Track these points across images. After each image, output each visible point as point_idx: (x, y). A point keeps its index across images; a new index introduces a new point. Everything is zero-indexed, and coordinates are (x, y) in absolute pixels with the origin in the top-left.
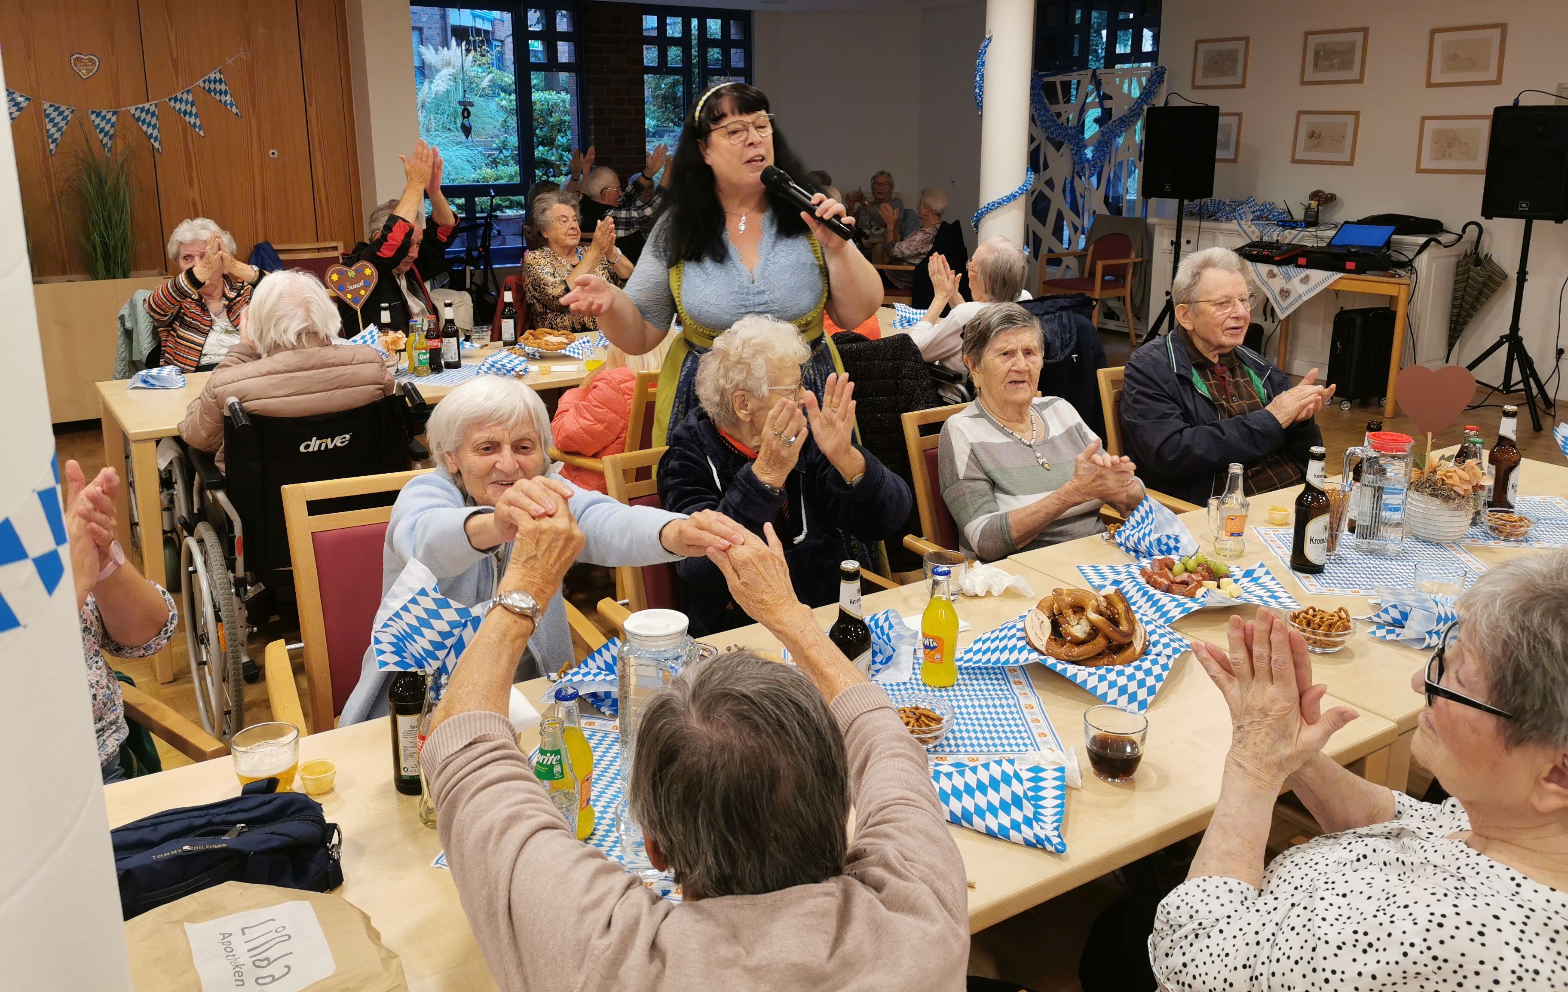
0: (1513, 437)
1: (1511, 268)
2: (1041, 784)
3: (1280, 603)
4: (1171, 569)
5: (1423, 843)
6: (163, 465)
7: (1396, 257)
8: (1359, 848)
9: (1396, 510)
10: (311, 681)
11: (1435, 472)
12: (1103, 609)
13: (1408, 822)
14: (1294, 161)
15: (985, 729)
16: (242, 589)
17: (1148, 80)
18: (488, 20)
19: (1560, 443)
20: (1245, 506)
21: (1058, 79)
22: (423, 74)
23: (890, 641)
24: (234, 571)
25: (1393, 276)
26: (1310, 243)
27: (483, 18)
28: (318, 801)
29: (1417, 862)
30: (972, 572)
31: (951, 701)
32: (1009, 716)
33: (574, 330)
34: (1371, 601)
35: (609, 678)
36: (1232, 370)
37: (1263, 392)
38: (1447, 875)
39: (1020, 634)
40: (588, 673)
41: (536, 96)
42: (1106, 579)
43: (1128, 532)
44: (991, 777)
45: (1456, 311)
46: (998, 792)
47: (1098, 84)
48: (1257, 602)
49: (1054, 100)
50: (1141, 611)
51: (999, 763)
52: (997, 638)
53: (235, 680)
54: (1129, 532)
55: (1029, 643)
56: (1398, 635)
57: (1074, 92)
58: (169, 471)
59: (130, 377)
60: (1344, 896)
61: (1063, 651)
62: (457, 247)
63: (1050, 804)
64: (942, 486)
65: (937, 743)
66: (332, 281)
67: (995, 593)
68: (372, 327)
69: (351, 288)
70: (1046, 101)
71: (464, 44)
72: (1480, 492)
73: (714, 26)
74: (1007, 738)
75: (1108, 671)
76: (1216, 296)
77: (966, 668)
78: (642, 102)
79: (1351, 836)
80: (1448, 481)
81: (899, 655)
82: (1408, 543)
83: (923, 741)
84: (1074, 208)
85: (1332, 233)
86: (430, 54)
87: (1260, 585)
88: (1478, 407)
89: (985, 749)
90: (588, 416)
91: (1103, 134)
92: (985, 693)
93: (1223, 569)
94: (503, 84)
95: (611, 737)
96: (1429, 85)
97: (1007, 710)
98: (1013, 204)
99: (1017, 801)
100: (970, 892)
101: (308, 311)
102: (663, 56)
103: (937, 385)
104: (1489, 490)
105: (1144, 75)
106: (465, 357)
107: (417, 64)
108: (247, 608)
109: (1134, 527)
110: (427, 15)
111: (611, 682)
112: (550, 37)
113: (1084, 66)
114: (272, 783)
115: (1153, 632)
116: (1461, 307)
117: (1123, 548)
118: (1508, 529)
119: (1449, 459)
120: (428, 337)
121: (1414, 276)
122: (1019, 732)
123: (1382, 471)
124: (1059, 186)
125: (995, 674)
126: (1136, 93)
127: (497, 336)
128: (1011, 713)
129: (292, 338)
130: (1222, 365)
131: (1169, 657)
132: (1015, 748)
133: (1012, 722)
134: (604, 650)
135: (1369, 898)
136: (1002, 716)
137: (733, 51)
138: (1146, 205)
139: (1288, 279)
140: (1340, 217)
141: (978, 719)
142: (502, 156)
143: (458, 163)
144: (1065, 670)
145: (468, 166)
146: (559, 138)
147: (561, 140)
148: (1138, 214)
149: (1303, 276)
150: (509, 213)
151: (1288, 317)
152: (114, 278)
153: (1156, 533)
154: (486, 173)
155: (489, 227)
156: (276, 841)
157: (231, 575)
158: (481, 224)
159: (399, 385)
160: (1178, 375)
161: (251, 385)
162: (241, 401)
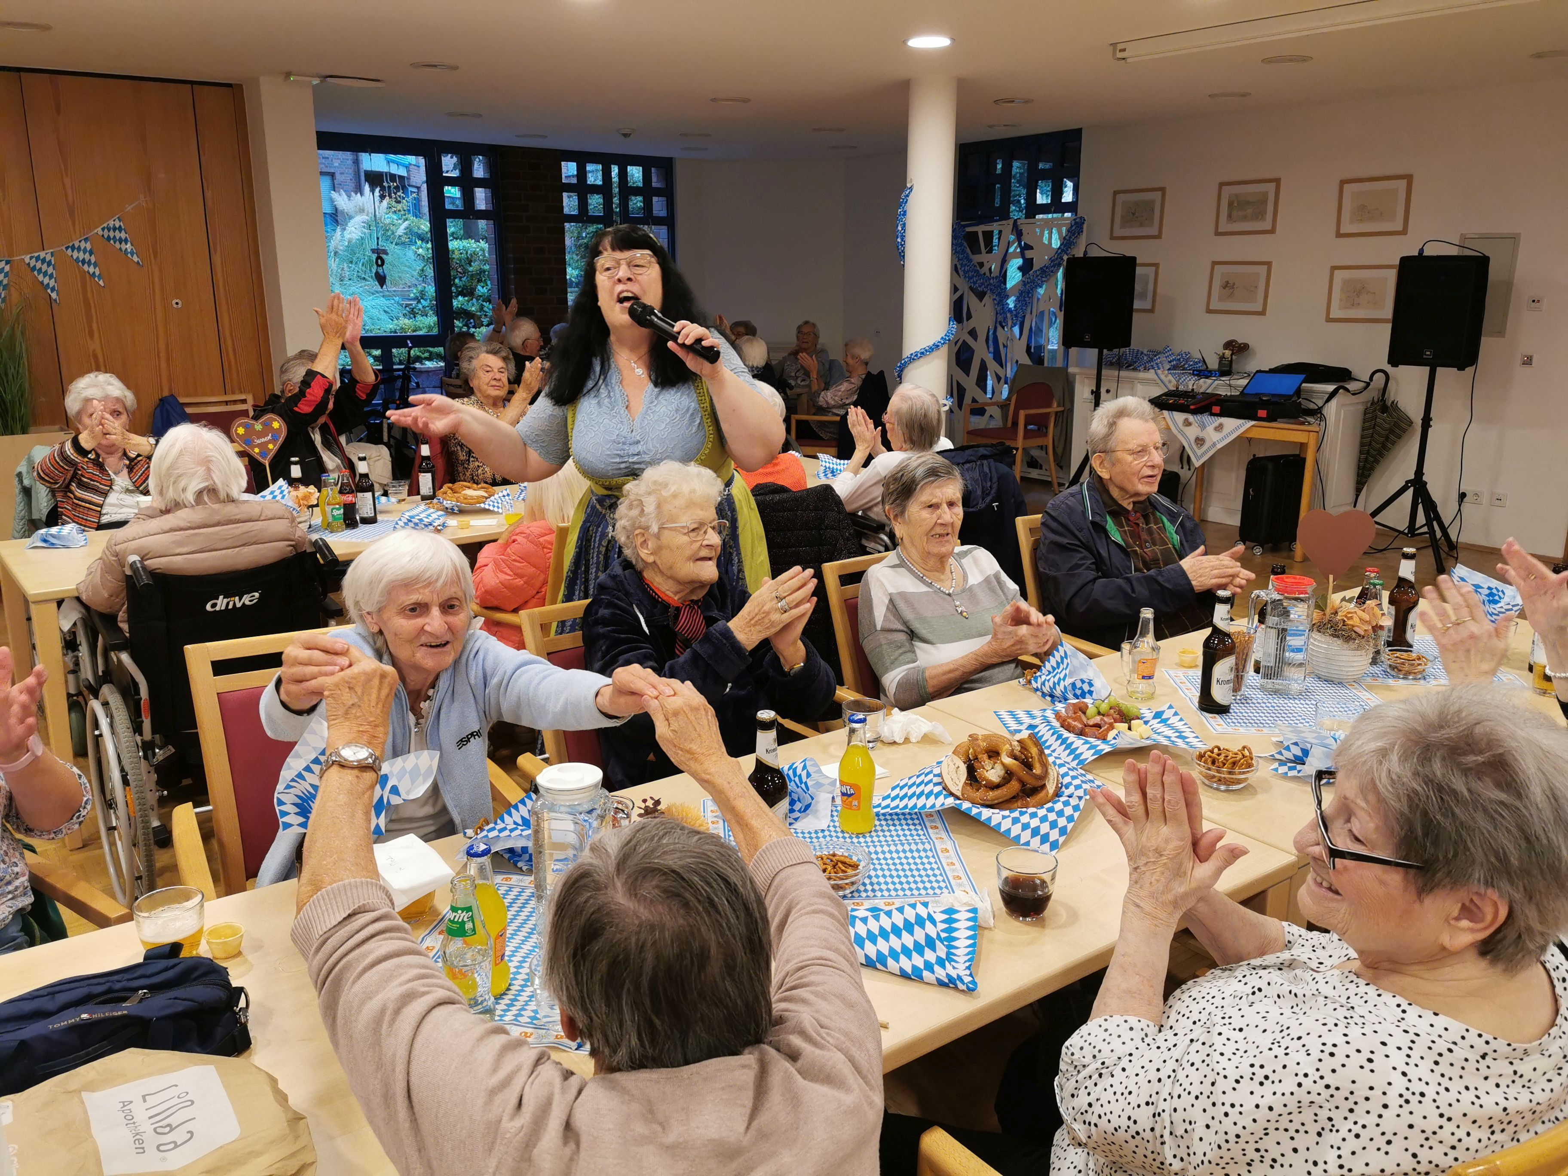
0: (1412, 578)
1: (1415, 413)
2: (954, 925)
3: (1187, 743)
4: (1084, 713)
6: (66, 627)
7: (1305, 404)
8: (1254, 980)
9: (1299, 650)
10: (221, 845)
11: (1336, 613)
12: (1018, 753)
13: (1300, 953)
14: (1209, 311)
15: (901, 873)
17: (1068, 231)
18: (403, 165)
20: (1156, 650)
21: (980, 229)
22: (337, 222)
23: (808, 789)
24: (141, 734)
25: (1303, 423)
26: (1223, 392)
27: (398, 163)
28: (224, 965)
29: (1308, 994)
30: (890, 719)
31: (868, 847)
32: (925, 860)
33: (494, 483)
34: (1274, 739)
35: (525, 833)
36: (1146, 517)
37: (1176, 538)
38: (1337, 1005)
39: (936, 780)
40: (505, 829)
41: (453, 245)
42: (1021, 723)
43: (1044, 677)
44: (905, 920)
45: (1363, 456)
46: (912, 935)
47: (1019, 235)
48: (1165, 742)
49: (976, 250)
50: (1055, 754)
51: (913, 906)
52: (914, 784)
53: (146, 845)
54: (1045, 678)
55: (945, 788)
56: (1299, 772)
57: (995, 241)
58: (73, 633)
59: (29, 537)
60: (1241, 1030)
61: (979, 795)
63: (962, 944)
64: (860, 636)
65: (853, 888)
66: (238, 434)
67: (913, 740)
68: (281, 482)
69: (259, 442)
70: (968, 251)
71: (377, 190)
72: (1380, 632)
73: (635, 173)
74: (923, 882)
75: (1022, 814)
76: (1133, 445)
77: (884, 815)
78: (562, 250)
79: (1246, 968)
80: (1350, 622)
81: (817, 802)
82: (1310, 682)
84: (998, 359)
85: (1244, 382)
86: (342, 201)
87: (1169, 726)
88: (1382, 550)
89: (901, 893)
90: (508, 571)
91: (1024, 283)
92: (902, 838)
93: (1134, 712)
94: (420, 232)
95: (528, 892)
96: (1339, 235)
97: (923, 854)
98: (935, 354)
99: (930, 943)
100: (883, 1032)
101: (209, 469)
102: (583, 204)
103: (860, 535)
104: (1389, 630)
105: (1064, 225)
106: (381, 512)
107: (328, 209)
108: (156, 772)
109: (1050, 672)
110: (339, 159)
111: (528, 836)
112: (466, 183)
113: (1005, 216)
114: (175, 948)
115: (1065, 775)
116: (1368, 452)
117: (1039, 693)
118: (1406, 667)
119: (1350, 600)
120: (341, 492)
121: (1323, 423)
122: (935, 875)
123: (1286, 613)
124: (982, 337)
125: (912, 819)
126: (1056, 243)
127: (414, 490)
128: (927, 857)
130: (1136, 512)
131: (1080, 798)
132: (930, 892)
133: (928, 866)
134: (520, 806)
135: (1265, 1031)
136: (918, 861)
137: (655, 199)
138: (1066, 355)
139: (1203, 427)
140: (1254, 364)
141: (894, 864)
142: (420, 306)
143: (375, 312)
144: (980, 813)
145: (384, 317)
146: (479, 287)
147: (481, 290)
148: (1059, 363)
149: (1217, 424)
150: (429, 364)
151: (1203, 465)
152: (12, 433)
153: (1071, 677)
154: (405, 324)
155: (406, 379)
156: (180, 1007)
157: (139, 738)
158: (399, 377)
159: (310, 541)
160: (1093, 523)
161: (153, 542)
162: (143, 558)
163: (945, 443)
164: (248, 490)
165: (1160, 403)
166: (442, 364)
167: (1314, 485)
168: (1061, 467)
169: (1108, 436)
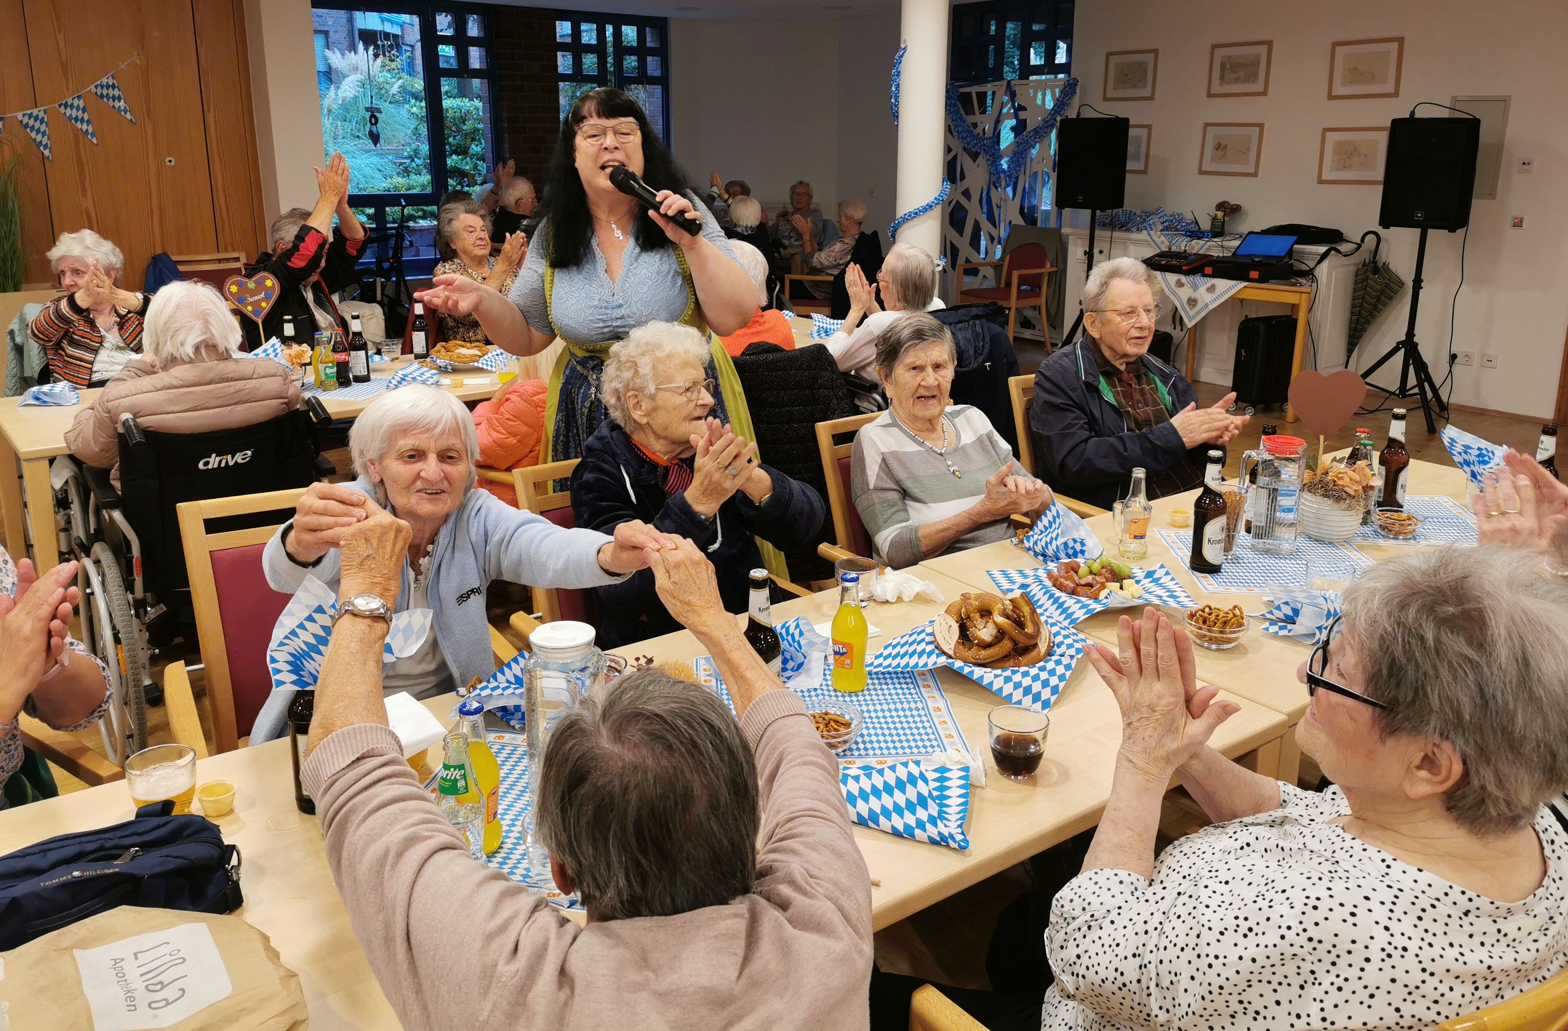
0: (1402, 439)
1: (1407, 275)
3: (1179, 602)
4: (1076, 572)
5: (1303, 829)
6: (58, 485)
7: (1297, 266)
8: (1244, 836)
9: (1290, 510)
10: (212, 701)
11: (1326, 473)
12: (1010, 613)
13: (1291, 811)
14: (1201, 173)
15: (894, 732)
16: (141, 610)
17: (1062, 92)
18: (397, 23)
19: (1446, 444)
21: (974, 90)
22: (331, 81)
23: (801, 648)
24: (133, 593)
25: (1294, 285)
26: (1216, 253)
27: (392, 22)
28: (216, 822)
29: (1295, 847)
30: (883, 577)
31: (860, 705)
32: (917, 719)
33: (487, 343)
34: (1265, 599)
35: (518, 692)
36: (1138, 378)
37: (1168, 399)
38: (1322, 860)
39: (929, 639)
40: (497, 687)
41: (447, 103)
42: (1014, 583)
43: (1036, 537)
44: (898, 778)
45: (1355, 317)
46: (904, 793)
47: (1013, 95)
48: (1156, 601)
49: (970, 111)
50: (1047, 614)
51: (905, 764)
52: (907, 642)
53: (137, 703)
54: (1037, 537)
55: (937, 647)
56: (1290, 631)
57: (989, 102)
58: (64, 490)
59: (21, 394)
60: (1227, 883)
61: (971, 654)
63: (954, 802)
64: (853, 495)
65: (846, 747)
66: (231, 293)
67: (906, 599)
69: (251, 300)
70: (962, 112)
71: (371, 48)
72: (1370, 493)
73: (630, 33)
74: (915, 740)
75: (1014, 672)
76: (1122, 306)
77: (876, 673)
78: (556, 109)
79: (1237, 825)
80: (1340, 482)
81: (810, 661)
82: (1301, 542)
83: (831, 746)
84: (991, 219)
85: (1237, 243)
86: (336, 59)
87: (1160, 585)
88: (1374, 410)
89: (893, 751)
90: (500, 429)
91: (1017, 144)
92: (895, 697)
93: (1126, 571)
94: (414, 90)
95: (521, 750)
96: (1331, 97)
97: (915, 713)
98: (929, 214)
99: (922, 801)
100: (874, 889)
101: (206, 323)
102: (577, 63)
103: (853, 395)
104: (1380, 491)
105: (1057, 86)
106: (374, 371)
107: (322, 68)
108: (148, 630)
110: (333, 18)
111: (521, 694)
112: (461, 41)
113: (999, 76)
114: (168, 804)
115: (1058, 633)
116: (1359, 314)
117: (1031, 553)
118: (1397, 528)
119: (1341, 461)
120: (334, 350)
121: (1314, 285)
122: (927, 734)
123: (1277, 474)
124: (975, 197)
125: (905, 678)
126: (1049, 104)
127: (407, 349)
128: (919, 715)
129: (189, 350)
130: (1128, 373)
131: (1072, 657)
132: (922, 750)
133: (920, 725)
134: (513, 664)
135: (1250, 884)
136: (910, 719)
137: (649, 59)
138: (1060, 216)
139: (1195, 288)
140: (1246, 225)
141: (887, 723)
142: (414, 165)
143: (368, 171)
144: (972, 672)
145: (378, 175)
146: (473, 146)
147: (475, 149)
148: (1053, 224)
149: (1209, 285)
150: (423, 223)
151: (1196, 325)
152: (5, 291)
153: (1063, 536)
154: (398, 183)
155: (400, 237)
156: (172, 864)
157: (130, 597)
158: (393, 235)
159: (303, 399)
160: (1086, 383)
161: (145, 400)
162: (136, 415)
163: (937, 304)
164: (242, 348)
165: (1152, 264)
166: (435, 223)
167: (1305, 345)
168: (1054, 328)
169: (1101, 293)
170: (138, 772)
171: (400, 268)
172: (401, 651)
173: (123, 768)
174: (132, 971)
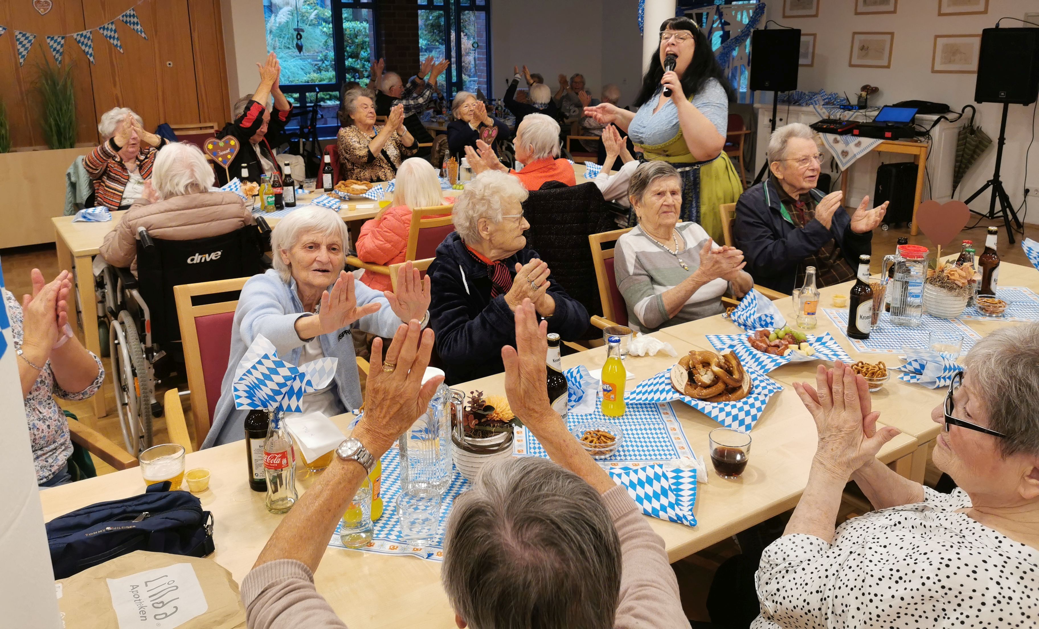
0: (994, 247)
1: (994, 135)
2: (680, 481)
4: (768, 337)
6: (97, 273)
7: (918, 128)
8: (896, 518)
9: (917, 296)
10: (196, 416)
11: (943, 271)
12: (723, 364)
13: (931, 503)
14: (851, 65)
15: (644, 444)
16: (150, 355)
17: (754, 12)
19: (1026, 251)
20: (817, 294)
21: (692, 11)
22: (271, 11)
23: (580, 386)
24: (145, 344)
25: (916, 141)
26: (861, 120)
28: (197, 496)
29: (934, 526)
30: (635, 340)
31: (621, 426)
32: (660, 436)
33: (372, 181)
34: (901, 357)
36: (808, 205)
38: (953, 534)
39: (667, 381)
41: (346, 25)
42: (724, 344)
43: (739, 313)
44: (647, 476)
45: (958, 164)
46: (652, 486)
47: (720, 15)
48: (824, 358)
50: (748, 365)
51: (652, 467)
52: (652, 384)
53: (146, 415)
54: (741, 313)
55: (673, 387)
56: (918, 380)
57: (704, 20)
58: (101, 277)
59: (74, 214)
60: (885, 546)
61: (696, 392)
62: (292, 126)
63: (686, 493)
64: (618, 281)
65: (612, 454)
66: (208, 149)
67: (651, 354)
68: (236, 180)
69: (221, 154)
72: (973, 284)
74: (659, 450)
75: (726, 405)
76: (799, 155)
77: (632, 404)
78: (416, 28)
79: (891, 510)
80: (952, 277)
81: (587, 395)
82: (925, 318)
83: (602, 453)
85: (876, 113)
87: (827, 347)
88: (973, 227)
89: (643, 457)
90: (381, 238)
91: (723, 47)
92: (644, 420)
93: (802, 337)
94: (324, 17)
95: (394, 452)
96: (940, 14)
97: (658, 431)
99: (664, 492)
101: (193, 171)
103: (614, 216)
104: (979, 283)
105: (750, 9)
106: (299, 199)
108: (154, 367)
113: (711, 3)
114: (166, 485)
115: (755, 379)
116: (961, 162)
117: (736, 323)
118: (991, 309)
119: (952, 262)
120: (273, 186)
121: (930, 142)
122: (666, 446)
123: (908, 271)
125: (651, 408)
126: (746, 21)
127: (320, 185)
128: (661, 433)
130: (801, 201)
131: (766, 395)
132: (664, 457)
133: (662, 440)
135: (901, 548)
136: (655, 436)
138: (752, 96)
139: (847, 143)
140: (881, 102)
141: (639, 438)
142: (324, 65)
143: (294, 69)
144: (697, 404)
145: (301, 72)
146: (362, 52)
147: (363, 54)
148: (748, 101)
149: (856, 141)
150: (329, 103)
151: (847, 169)
152: (64, 148)
153: (758, 313)
154: (314, 77)
155: (315, 112)
156: (169, 524)
157: (143, 346)
158: (310, 111)
159: (254, 218)
160: (771, 208)
161: (154, 219)
162: (147, 230)
164: (215, 185)
165: (818, 128)
166: (338, 103)
167: (924, 184)
168: (749, 171)
169: (781, 150)
170: (148, 462)
171: (315, 132)
172: (317, 385)
173: (137, 457)
174: (144, 594)
